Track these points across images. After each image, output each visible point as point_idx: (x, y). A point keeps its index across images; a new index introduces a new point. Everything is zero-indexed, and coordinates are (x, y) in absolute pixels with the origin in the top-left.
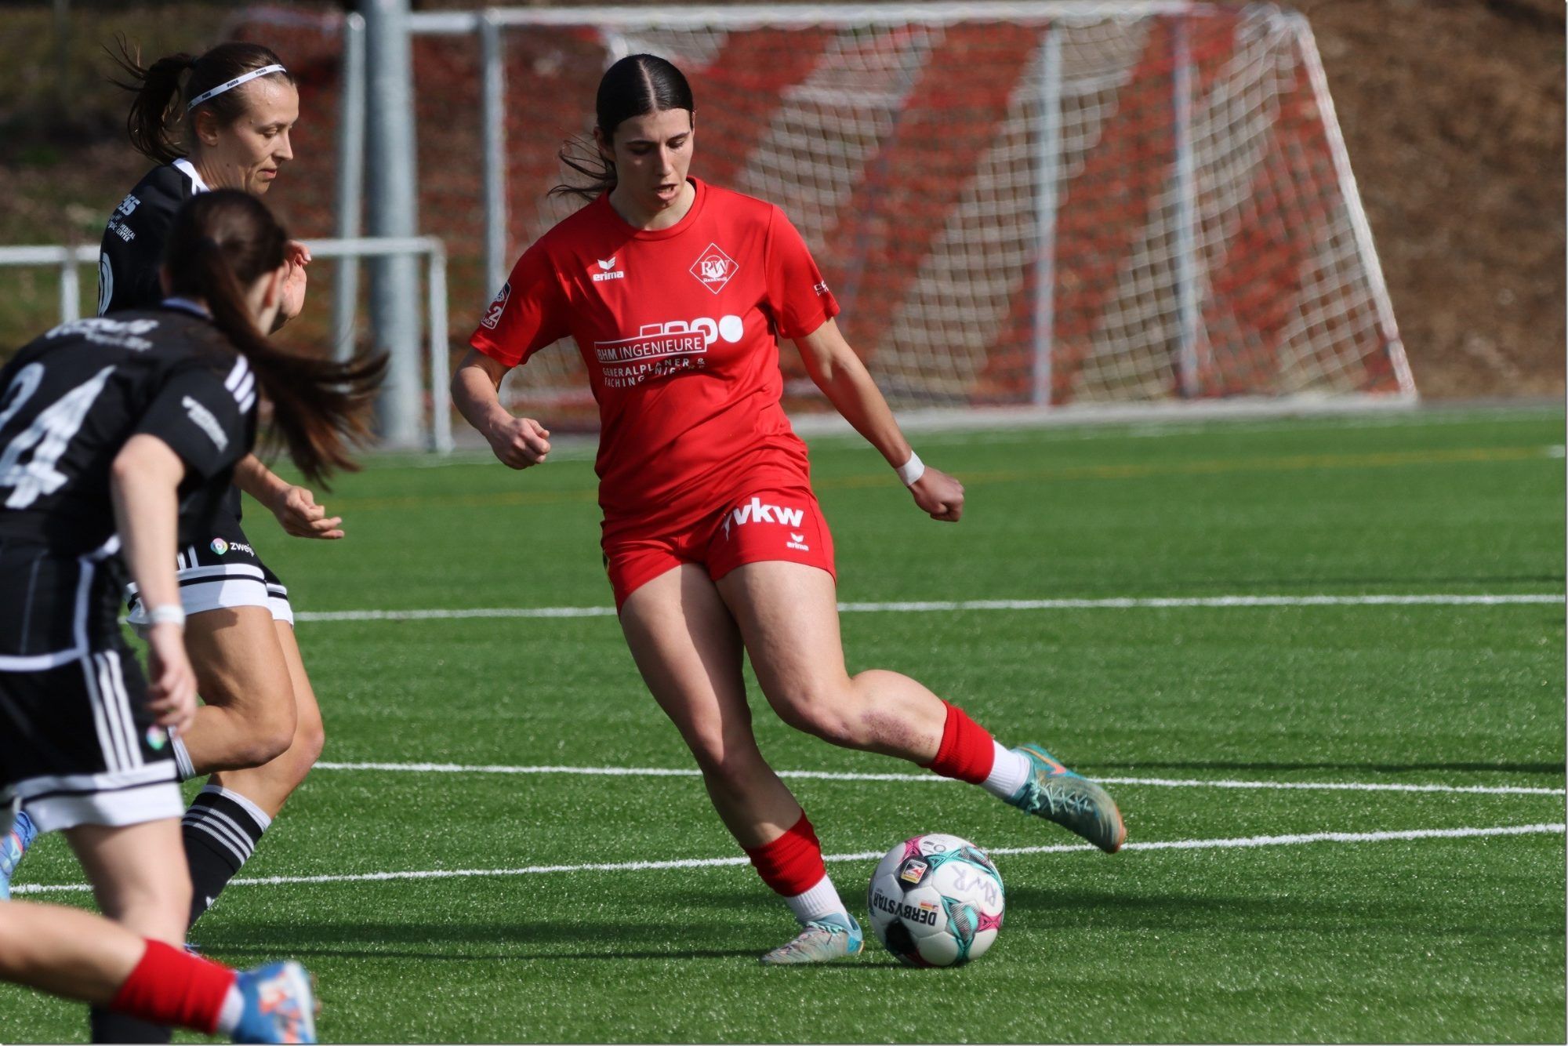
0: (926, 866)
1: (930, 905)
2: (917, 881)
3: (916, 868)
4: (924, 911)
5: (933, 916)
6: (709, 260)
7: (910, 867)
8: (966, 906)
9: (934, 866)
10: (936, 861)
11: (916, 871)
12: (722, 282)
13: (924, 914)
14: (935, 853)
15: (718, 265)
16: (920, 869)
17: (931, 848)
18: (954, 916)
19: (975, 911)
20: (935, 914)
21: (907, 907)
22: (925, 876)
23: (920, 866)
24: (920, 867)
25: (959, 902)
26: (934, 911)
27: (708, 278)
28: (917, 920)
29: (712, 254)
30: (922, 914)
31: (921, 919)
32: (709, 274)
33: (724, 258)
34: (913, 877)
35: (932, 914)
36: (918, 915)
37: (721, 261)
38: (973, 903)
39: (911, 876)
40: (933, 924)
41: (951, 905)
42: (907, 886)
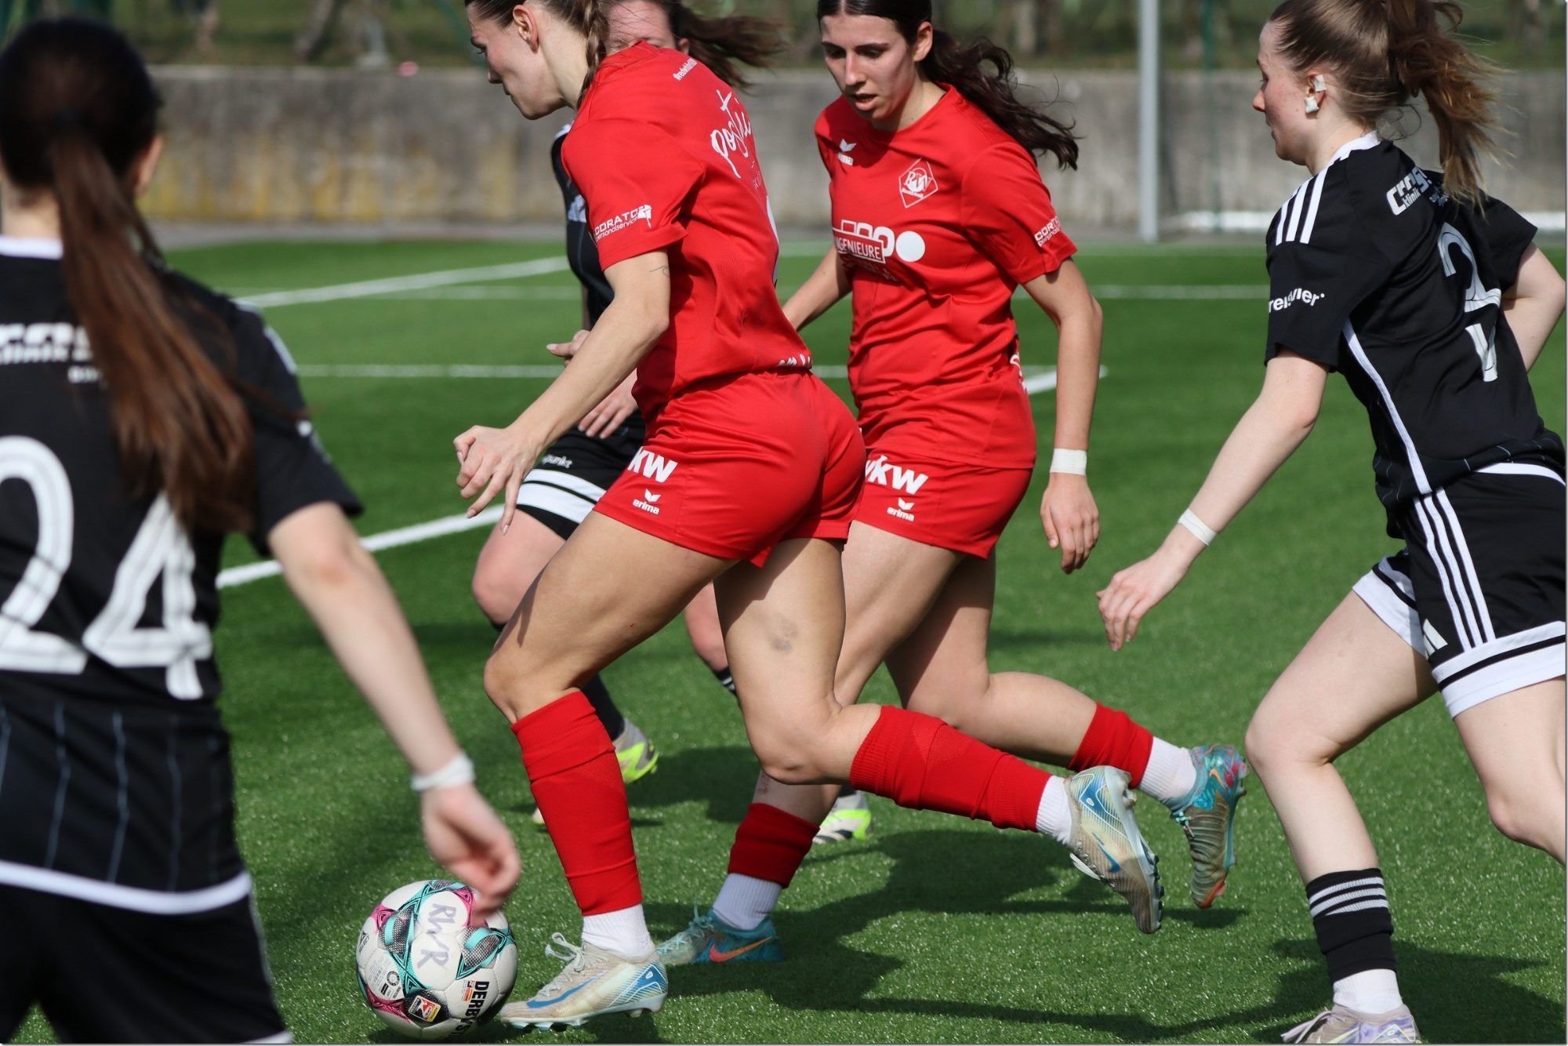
0: (419, 997)
1: (468, 991)
2: (439, 1007)
3: (421, 1007)
4: (474, 997)
5: (479, 986)
6: (916, 172)
7: (419, 1013)
8: (466, 948)
9: (418, 987)
10: (411, 984)
11: (425, 1007)
12: (917, 198)
13: (477, 996)
14: (400, 984)
15: (921, 179)
16: (422, 1004)
17: (392, 989)
18: (479, 961)
19: (468, 936)
20: (478, 983)
21: (467, 1014)
22: (433, 998)
23: (419, 1002)
24: (421, 1003)
25: (462, 957)
26: (473, 985)
27: (907, 189)
28: (482, 1002)
29: (919, 166)
30: (476, 998)
31: (481, 999)
32: (909, 187)
33: (929, 175)
34: (432, 1010)
35: (477, 988)
36: (476, 1002)
37: (926, 176)
38: (460, 938)
39: (432, 1011)
40: (487, 983)
41: (467, 966)
42: (443, 1014)
